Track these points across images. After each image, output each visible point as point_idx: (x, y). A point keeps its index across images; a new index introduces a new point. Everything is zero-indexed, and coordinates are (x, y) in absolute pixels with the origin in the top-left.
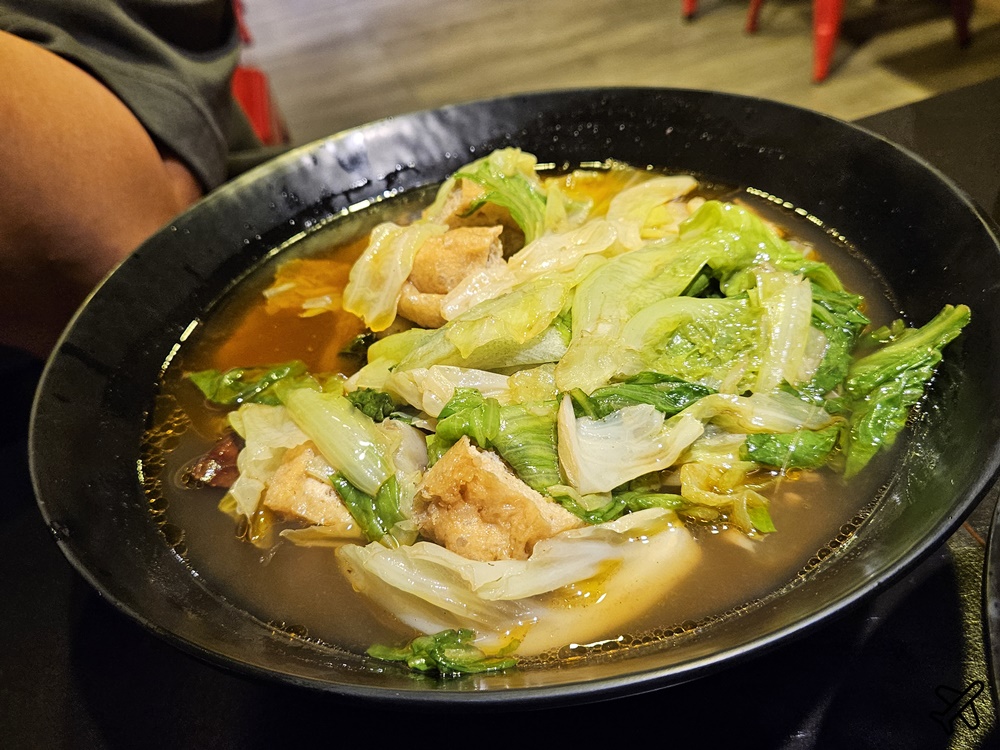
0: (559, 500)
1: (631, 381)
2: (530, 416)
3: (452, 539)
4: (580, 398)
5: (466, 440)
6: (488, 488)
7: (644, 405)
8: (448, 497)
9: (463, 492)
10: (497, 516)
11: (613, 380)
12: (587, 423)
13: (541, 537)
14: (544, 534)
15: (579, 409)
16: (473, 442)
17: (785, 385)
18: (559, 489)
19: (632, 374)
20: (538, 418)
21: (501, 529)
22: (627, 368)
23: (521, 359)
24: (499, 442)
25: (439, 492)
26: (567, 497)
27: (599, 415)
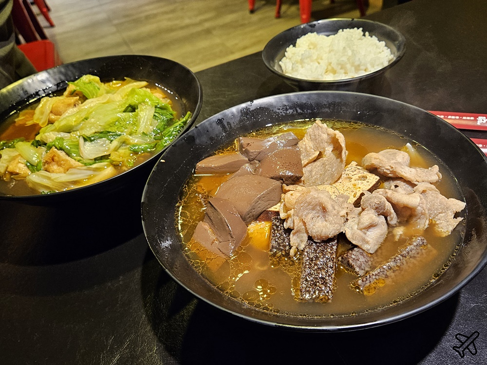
0: (79, 161)
1: (101, 133)
2: (72, 142)
3: (51, 171)
4: (85, 137)
5: (54, 147)
6: (58, 158)
7: (104, 139)
8: (49, 161)
9: (53, 160)
10: (61, 164)
11: (96, 132)
12: (88, 143)
13: (70, 168)
14: (71, 167)
15: (85, 140)
16: (56, 148)
17: (143, 133)
18: (79, 158)
19: (102, 131)
20: (74, 142)
21: (63, 168)
22: (100, 129)
23: (74, 129)
24: (63, 148)
25: (47, 160)
26: (80, 160)
27: (91, 141)
